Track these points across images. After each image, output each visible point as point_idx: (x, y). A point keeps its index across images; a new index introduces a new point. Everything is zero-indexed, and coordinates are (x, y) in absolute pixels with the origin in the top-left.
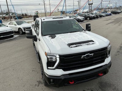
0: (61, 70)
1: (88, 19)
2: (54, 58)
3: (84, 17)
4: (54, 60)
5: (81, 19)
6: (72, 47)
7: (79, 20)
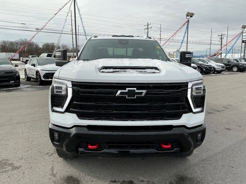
0: (75, 115)
1: (235, 69)
2: (64, 87)
3: (226, 65)
4: (63, 93)
5: (216, 67)
6: (103, 72)
7: (211, 68)
